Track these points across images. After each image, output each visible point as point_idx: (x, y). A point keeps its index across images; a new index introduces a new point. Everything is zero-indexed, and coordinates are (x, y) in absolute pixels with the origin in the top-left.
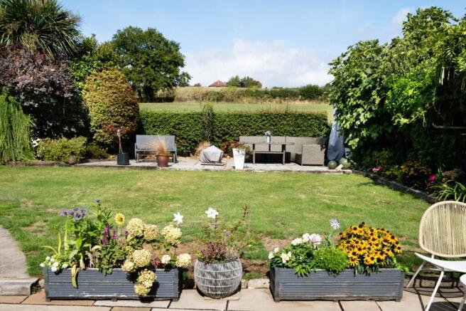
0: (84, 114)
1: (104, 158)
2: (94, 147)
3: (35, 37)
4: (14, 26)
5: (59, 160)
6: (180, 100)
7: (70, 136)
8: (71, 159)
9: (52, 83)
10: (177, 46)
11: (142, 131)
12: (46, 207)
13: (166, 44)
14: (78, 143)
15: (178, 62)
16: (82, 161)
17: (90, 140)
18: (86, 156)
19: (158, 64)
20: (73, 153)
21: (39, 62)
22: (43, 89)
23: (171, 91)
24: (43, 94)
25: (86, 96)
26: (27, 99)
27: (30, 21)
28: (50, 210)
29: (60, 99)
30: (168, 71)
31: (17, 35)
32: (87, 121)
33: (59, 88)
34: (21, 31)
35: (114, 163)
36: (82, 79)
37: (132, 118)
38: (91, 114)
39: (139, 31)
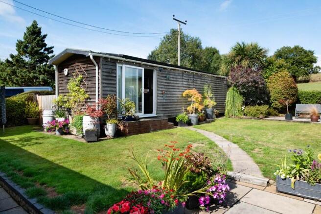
0: (268, 94)
1: (277, 115)
2: (271, 110)
3: (247, 62)
4: (239, 58)
5: (254, 116)
6: (314, 81)
7: (260, 104)
8: (261, 116)
9: (255, 81)
10: (312, 53)
11: (299, 102)
12: (257, 141)
13: (305, 52)
14: (264, 108)
15: (313, 61)
16: (266, 117)
17: (270, 106)
18: (268, 114)
19: (300, 63)
20: (261, 113)
21: (249, 72)
22: (250, 84)
23: (308, 77)
24: (249, 86)
25: (269, 85)
26: (242, 89)
27: (245, 55)
28: (259, 143)
29: (256, 88)
30: (306, 66)
31: (240, 61)
32: (269, 98)
33: (257, 83)
34: (241, 59)
35: (284, 118)
36: (267, 78)
37: (293, 95)
38: (271, 94)
39: (289, 48)
